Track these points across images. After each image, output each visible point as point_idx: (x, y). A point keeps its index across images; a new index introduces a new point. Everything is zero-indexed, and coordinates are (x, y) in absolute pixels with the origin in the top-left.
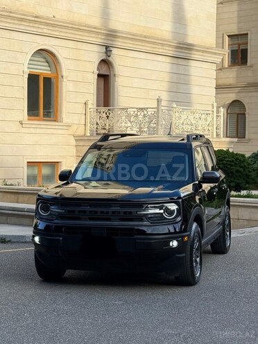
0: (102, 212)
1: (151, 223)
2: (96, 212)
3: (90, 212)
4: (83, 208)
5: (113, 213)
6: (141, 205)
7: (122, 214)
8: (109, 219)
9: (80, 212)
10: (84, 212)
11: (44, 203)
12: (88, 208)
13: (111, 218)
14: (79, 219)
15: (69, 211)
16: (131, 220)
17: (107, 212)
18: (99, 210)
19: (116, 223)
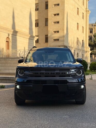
0: (51, 73)
1: (73, 78)
2: (48, 73)
3: (46, 73)
4: (42, 72)
5: (57, 73)
6: (68, 70)
7: (61, 74)
8: (55, 76)
9: (41, 73)
10: (43, 73)
11: (21, 70)
12: (44, 72)
13: (56, 76)
14: (40, 76)
15: (35, 73)
16: (65, 76)
17: (54, 73)
18: (50, 72)
19: (58, 78)
